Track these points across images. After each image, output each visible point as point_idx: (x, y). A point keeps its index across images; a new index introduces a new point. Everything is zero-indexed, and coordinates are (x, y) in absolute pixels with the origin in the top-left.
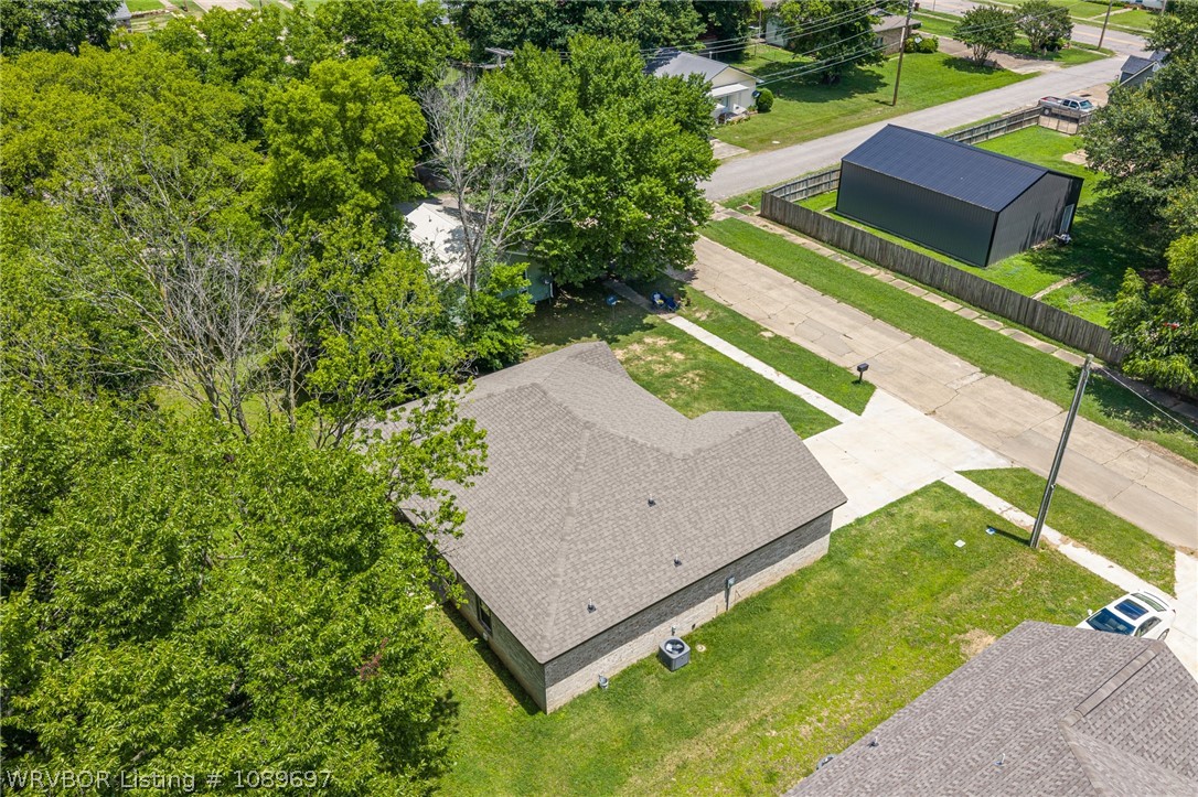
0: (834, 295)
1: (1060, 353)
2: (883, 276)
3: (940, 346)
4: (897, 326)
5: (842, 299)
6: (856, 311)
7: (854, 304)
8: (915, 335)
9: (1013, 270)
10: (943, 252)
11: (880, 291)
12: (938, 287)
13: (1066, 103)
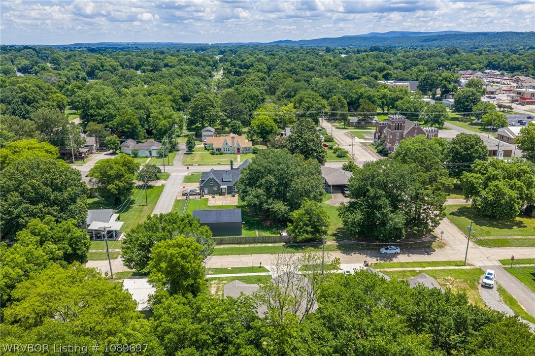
0: (225, 255)
1: (277, 245)
2: (226, 246)
3: (259, 254)
4: (245, 254)
5: (228, 255)
6: (233, 256)
7: (231, 254)
8: (251, 254)
9: (245, 233)
10: (226, 236)
11: (232, 249)
12: (240, 243)
13: (191, 191)
